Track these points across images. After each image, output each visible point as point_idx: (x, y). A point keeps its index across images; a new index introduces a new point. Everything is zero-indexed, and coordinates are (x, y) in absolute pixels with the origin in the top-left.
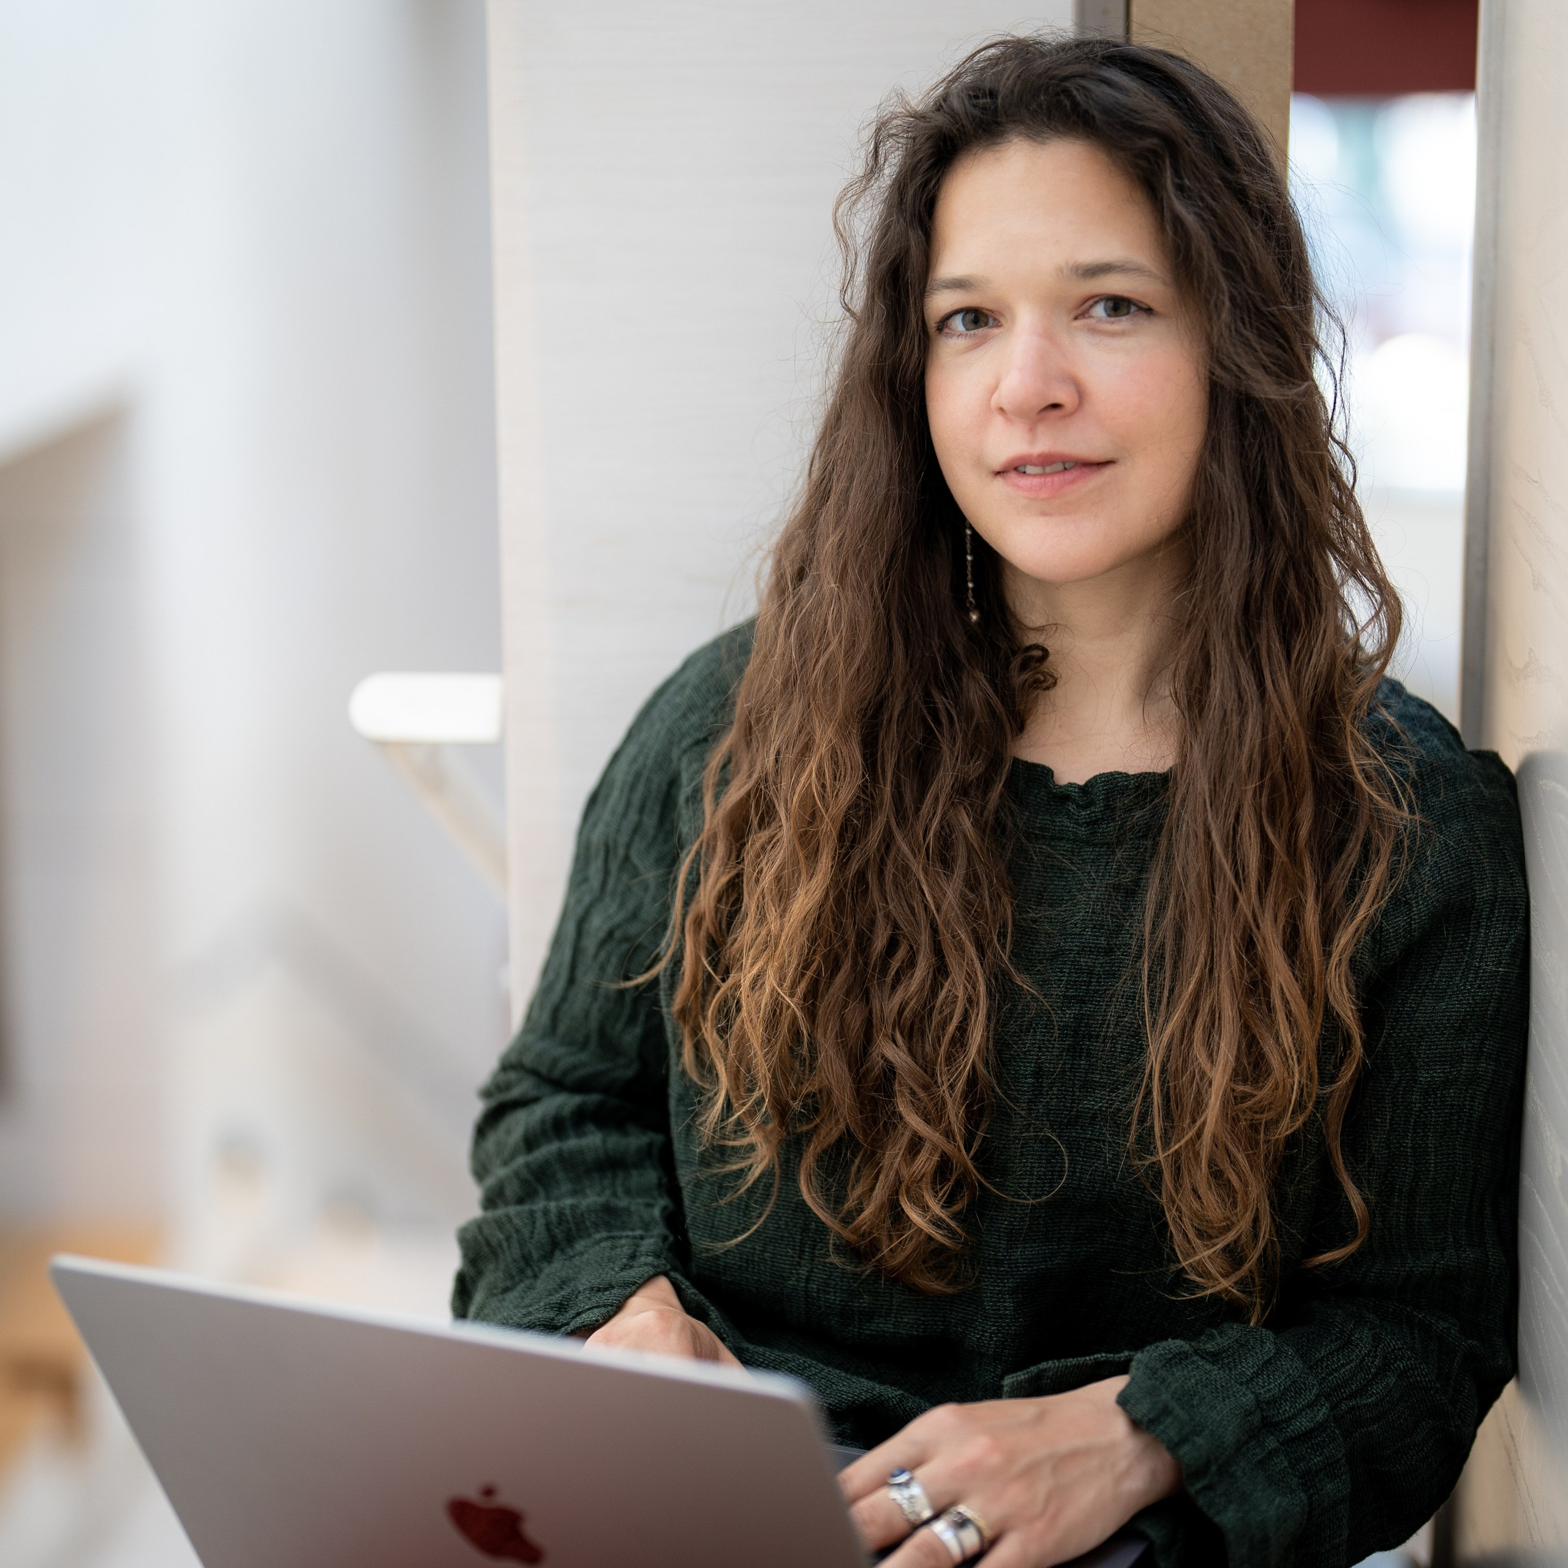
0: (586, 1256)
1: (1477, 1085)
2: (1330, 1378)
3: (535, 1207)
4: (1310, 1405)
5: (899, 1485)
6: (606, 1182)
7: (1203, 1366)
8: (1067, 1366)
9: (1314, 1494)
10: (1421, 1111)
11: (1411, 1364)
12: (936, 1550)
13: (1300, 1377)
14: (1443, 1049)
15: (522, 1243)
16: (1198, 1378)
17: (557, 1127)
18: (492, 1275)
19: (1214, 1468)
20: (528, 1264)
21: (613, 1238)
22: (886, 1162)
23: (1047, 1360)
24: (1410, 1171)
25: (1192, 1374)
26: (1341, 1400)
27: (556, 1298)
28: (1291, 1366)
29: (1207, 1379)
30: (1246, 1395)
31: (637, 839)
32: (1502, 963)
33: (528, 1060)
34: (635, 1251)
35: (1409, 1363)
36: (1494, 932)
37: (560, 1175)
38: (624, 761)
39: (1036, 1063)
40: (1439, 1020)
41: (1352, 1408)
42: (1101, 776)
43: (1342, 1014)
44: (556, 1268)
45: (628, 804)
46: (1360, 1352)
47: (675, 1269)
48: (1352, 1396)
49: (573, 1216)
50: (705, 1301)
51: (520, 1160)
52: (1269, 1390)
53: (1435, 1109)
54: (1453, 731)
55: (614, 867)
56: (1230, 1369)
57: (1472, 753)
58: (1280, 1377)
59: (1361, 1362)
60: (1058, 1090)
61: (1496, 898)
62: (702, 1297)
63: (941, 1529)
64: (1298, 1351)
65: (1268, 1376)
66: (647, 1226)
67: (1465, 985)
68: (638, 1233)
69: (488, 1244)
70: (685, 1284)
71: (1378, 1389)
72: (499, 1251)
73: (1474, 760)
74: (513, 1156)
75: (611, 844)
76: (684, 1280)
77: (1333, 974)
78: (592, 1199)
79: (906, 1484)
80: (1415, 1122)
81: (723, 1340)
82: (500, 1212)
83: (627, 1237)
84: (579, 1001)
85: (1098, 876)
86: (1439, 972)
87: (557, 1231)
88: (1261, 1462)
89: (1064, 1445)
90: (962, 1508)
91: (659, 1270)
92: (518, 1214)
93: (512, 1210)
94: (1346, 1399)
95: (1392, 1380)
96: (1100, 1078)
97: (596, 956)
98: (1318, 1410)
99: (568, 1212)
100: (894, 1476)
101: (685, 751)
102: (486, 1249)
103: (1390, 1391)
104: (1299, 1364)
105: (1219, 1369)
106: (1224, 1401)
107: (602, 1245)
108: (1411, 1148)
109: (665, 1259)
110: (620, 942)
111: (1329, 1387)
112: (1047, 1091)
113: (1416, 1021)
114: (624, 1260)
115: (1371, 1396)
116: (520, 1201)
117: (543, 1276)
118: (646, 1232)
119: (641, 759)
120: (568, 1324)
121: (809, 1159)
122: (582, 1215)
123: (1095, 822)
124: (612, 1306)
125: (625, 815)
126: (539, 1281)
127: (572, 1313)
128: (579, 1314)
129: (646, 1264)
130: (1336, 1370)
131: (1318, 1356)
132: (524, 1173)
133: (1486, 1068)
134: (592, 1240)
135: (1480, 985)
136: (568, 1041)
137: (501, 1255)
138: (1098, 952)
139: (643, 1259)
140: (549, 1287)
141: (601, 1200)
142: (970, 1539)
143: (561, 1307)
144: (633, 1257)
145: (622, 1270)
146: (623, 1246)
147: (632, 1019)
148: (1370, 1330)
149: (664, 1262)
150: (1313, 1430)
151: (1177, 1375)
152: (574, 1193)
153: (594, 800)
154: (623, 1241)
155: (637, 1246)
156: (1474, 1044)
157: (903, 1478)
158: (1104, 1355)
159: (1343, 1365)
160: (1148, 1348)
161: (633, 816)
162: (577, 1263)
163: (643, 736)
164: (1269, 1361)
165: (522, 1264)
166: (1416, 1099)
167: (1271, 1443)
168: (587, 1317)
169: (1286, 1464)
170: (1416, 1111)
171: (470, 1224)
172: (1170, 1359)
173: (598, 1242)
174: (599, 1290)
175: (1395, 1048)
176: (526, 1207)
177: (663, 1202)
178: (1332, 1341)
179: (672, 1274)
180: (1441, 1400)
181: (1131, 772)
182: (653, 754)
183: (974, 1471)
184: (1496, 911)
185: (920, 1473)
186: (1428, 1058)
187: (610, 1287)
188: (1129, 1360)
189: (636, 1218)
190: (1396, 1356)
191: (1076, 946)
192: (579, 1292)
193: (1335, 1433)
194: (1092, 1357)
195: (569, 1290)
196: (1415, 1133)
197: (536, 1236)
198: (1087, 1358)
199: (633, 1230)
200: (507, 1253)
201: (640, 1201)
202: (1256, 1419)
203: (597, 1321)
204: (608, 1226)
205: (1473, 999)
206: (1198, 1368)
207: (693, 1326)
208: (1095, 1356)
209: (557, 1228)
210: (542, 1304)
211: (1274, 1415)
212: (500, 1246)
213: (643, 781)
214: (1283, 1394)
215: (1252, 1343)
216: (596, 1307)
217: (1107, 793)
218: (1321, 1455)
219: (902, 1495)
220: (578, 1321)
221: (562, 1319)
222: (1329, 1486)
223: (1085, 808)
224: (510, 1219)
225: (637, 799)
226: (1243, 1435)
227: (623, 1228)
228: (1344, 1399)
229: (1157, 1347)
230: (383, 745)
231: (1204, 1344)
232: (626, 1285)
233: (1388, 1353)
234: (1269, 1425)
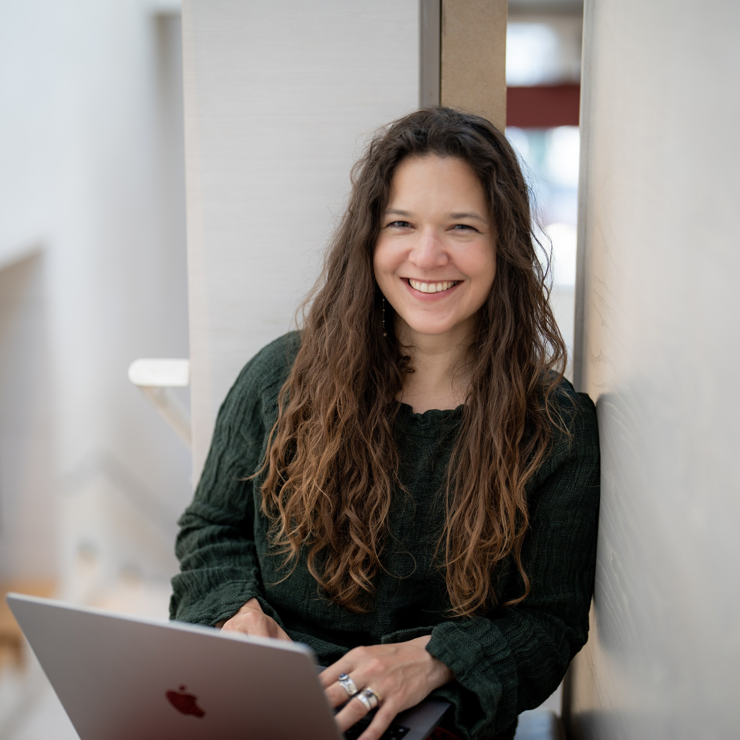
0: (224, 590)
1: (573, 529)
2: (512, 640)
3: (203, 570)
4: (504, 650)
5: (344, 680)
6: (232, 560)
7: (461, 633)
8: (407, 632)
9: (505, 684)
10: (551, 539)
11: (544, 635)
12: (360, 706)
13: (500, 638)
14: (560, 514)
15: (198, 585)
16: (459, 637)
17: (212, 539)
18: (186, 598)
19: (466, 672)
20: (200, 593)
21: (235, 582)
22: (342, 558)
23: (399, 630)
24: (546, 562)
25: (456, 636)
26: (516, 649)
27: (212, 607)
28: (497, 633)
29: (462, 638)
30: (478, 645)
31: (243, 425)
32: (586, 481)
33: (199, 512)
34: (244, 588)
35: (543, 635)
36: (584, 468)
37: (213, 557)
38: (236, 393)
39: (401, 525)
40: (559, 503)
41: (520, 652)
42: (430, 411)
43: (520, 508)
44: (212, 595)
45: (238, 411)
46: (524, 629)
47: (259, 595)
48: (520, 647)
49: (219, 574)
50: (271, 608)
51: (197, 551)
52: (487, 643)
53: (556, 538)
54: (570, 385)
55: (233, 436)
56: (472, 634)
57: (578, 393)
58: (492, 638)
59: (525, 634)
60: (409, 535)
61: (585, 455)
62: (271, 607)
63: (361, 697)
64: (499, 628)
65: (487, 637)
66: (248, 578)
67: (570, 490)
68: (245, 580)
69: (184, 585)
70: (264, 601)
71: (530, 645)
72: (189, 588)
73: (579, 396)
74: (193, 550)
75: (232, 426)
76: (263, 600)
77: (518, 492)
78: (226, 567)
79: (347, 680)
80: (548, 543)
81: (279, 624)
82: (189, 572)
83: (240, 582)
84: (220, 489)
85: (428, 450)
86: (560, 483)
87: (212, 580)
88: (483, 671)
89: (407, 663)
90: (369, 689)
91: (253, 596)
92: (197, 573)
93: (194, 571)
94: (518, 648)
95: (536, 641)
96: (426, 530)
97: (227, 472)
98: (507, 652)
99: (216, 572)
100: (341, 677)
101: (263, 391)
102: (183, 587)
103: (535, 646)
104: (500, 633)
105: (467, 634)
106: (469, 647)
107: (230, 585)
108: (546, 553)
109: (256, 591)
110: (238, 467)
111: (511, 643)
112: (405, 536)
113: (550, 503)
114: (239, 592)
115: (528, 648)
116: (197, 567)
117: (206, 598)
118: (248, 580)
119: (243, 392)
120: (217, 618)
121: (312, 554)
122: (222, 573)
123: (427, 429)
124: (234, 610)
125: (237, 414)
126: (205, 600)
127: (218, 613)
128: (221, 614)
129: (248, 593)
130: (514, 637)
131: (508, 631)
132: (199, 556)
133: (577, 522)
134: (226, 584)
135: (576, 490)
136: (214, 505)
137: (189, 590)
138: (426, 481)
139: (247, 591)
140: (209, 603)
141: (230, 567)
142: (373, 701)
143: (214, 611)
144: (243, 590)
145: (238, 596)
146: (238, 586)
147: (243, 498)
148: (529, 620)
149: (255, 592)
150: (504, 660)
151: (450, 636)
152: (219, 564)
153: (223, 407)
154: (239, 584)
155: (244, 586)
156: (573, 512)
157: (345, 678)
158: (421, 627)
159: (517, 635)
160: (439, 625)
161: (241, 416)
162: (220, 593)
163: (244, 382)
164: (487, 632)
165: (198, 593)
166: (549, 534)
167: (487, 664)
168: (225, 615)
169: (493, 672)
170: (549, 538)
171: (176, 576)
172: (448, 630)
173: (229, 584)
174: (229, 604)
175: (541, 513)
176: (199, 570)
177: (254, 569)
178: (513, 625)
179: (258, 597)
180: (555, 650)
181: (442, 410)
182: (249, 391)
183: (373, 674)
184: (585, 460)
185: (351, 675)
186: (554, 518)
187: (234, 603)
188: (432, 630)
189: (244, 575)
190: (539, 632)
191: (418, 478)
192: (221, 605)
193: (513, 661)
194: (417, 629)
195: (217, 604)
196: (548, 547)
197: (203, 582)
198: (415, 629)
199: (242, 579)
200: (192, 589)
201: (245, 568)
202: (481, 655)
203: (229, 616)
204: (233, 578)
205: (573, 495)
206: (459, 633)
207: (267, 619)
208: (418, 628)
209: (212, 578)
210: (206, 610)
211: (488, 653)
212: (189, 586)
213: (245, 401)
214: (493, 645)
215: (481, 624)
216: (228, 611)
217: (432, 418)
218: (507, 669)
219: (345, 684)
220: (221, 617)
221: (214, 616)
222: (511, 682)
223: (423, 423)
224: (193, 575)
225: (242, 409)
226: (476, 661)
227: (239, 578)
228: (517, 648)
229: (443, 624)
230: (142, 388)
231: (462, 624)
232: (240, 602)
233: (536, 630)
234: (487, 657)
